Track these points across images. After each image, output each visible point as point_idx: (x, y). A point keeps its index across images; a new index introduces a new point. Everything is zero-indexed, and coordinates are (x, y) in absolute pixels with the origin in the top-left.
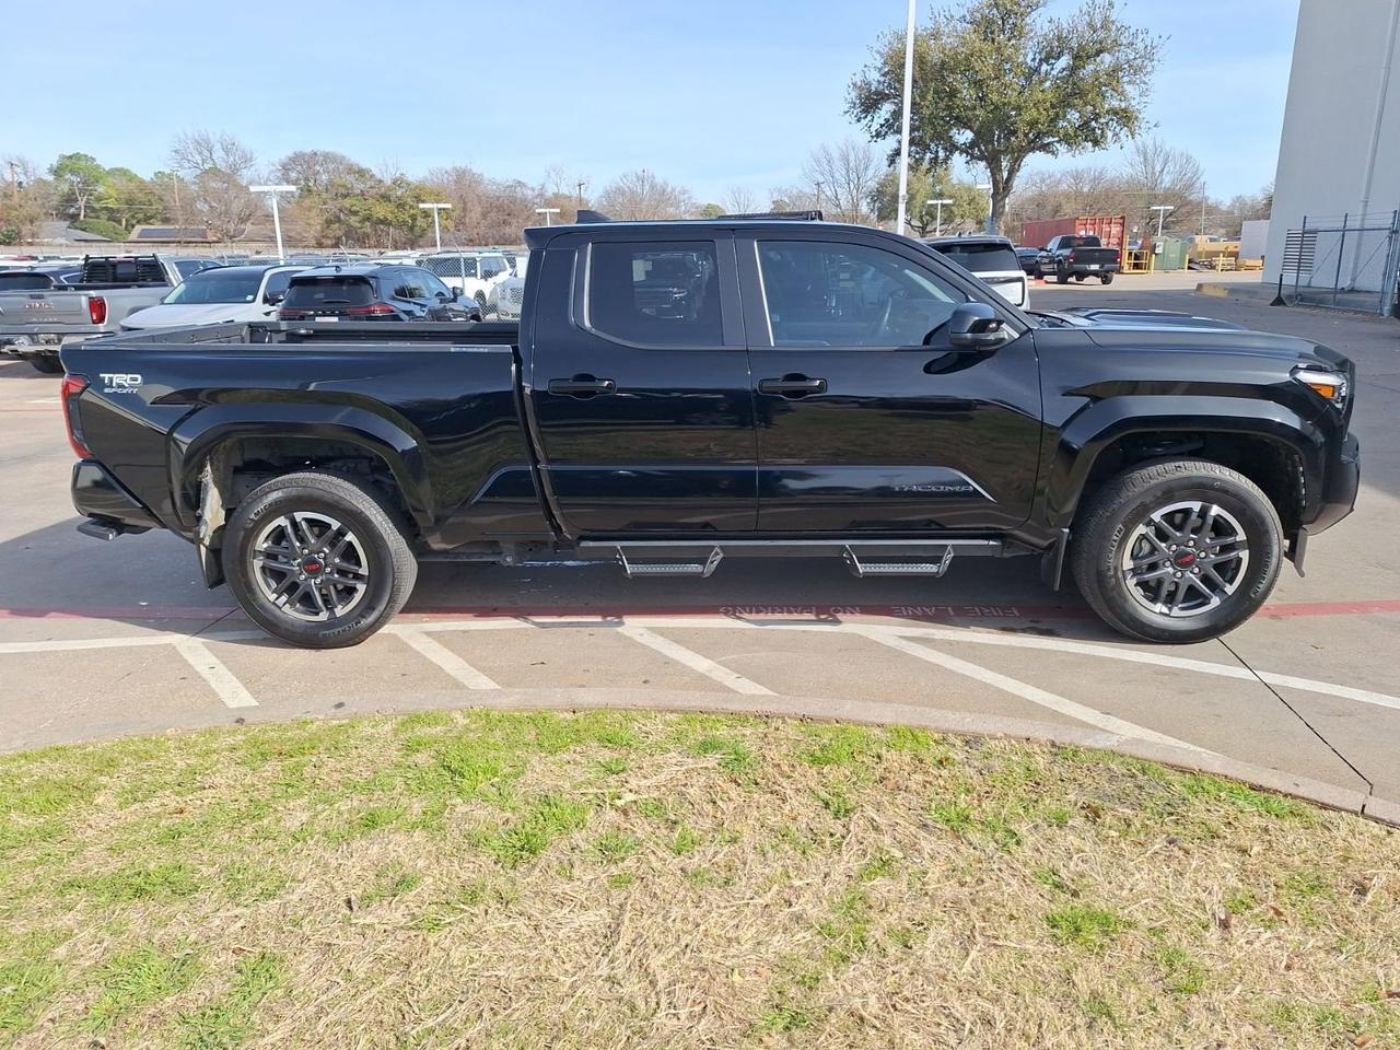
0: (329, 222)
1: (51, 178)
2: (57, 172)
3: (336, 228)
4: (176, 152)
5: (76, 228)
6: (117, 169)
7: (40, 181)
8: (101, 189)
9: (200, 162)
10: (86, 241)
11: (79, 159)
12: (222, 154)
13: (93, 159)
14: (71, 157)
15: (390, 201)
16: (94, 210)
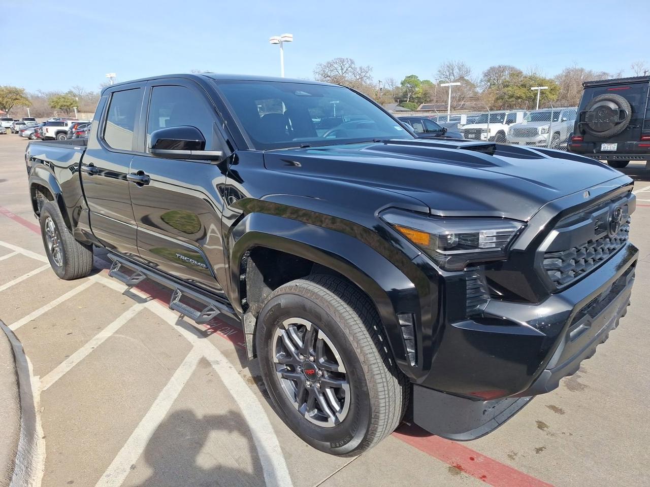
0: (497, 99)
1: (400, 86)
2: (403, 83)
3: (500, 103)
4: (440, 71)
5: (401, 106)
6: (425, 81)
7: (397, 88)
8: (417, 89)
9: (448, 75)
10: (401, 111)
11: (412, 78)
12: (457, 71)
13: (417, 77)
14: (409, 77)
15: (525, 87)
16: (413, 98)
